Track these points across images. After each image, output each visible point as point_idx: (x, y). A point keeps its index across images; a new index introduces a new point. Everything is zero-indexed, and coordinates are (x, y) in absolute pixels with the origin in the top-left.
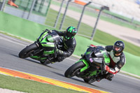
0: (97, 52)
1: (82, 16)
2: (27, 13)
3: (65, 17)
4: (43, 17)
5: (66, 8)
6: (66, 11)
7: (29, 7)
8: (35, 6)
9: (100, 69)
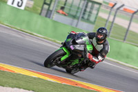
0: (78, 38)
1: (130, 24)
2: (76, 21)
3: (114, 25)
4: (91, 25)
5: (115, 16)
6: (114, 19)
7: (78, 15)
8: (84, 14)
9: (82, 57)
